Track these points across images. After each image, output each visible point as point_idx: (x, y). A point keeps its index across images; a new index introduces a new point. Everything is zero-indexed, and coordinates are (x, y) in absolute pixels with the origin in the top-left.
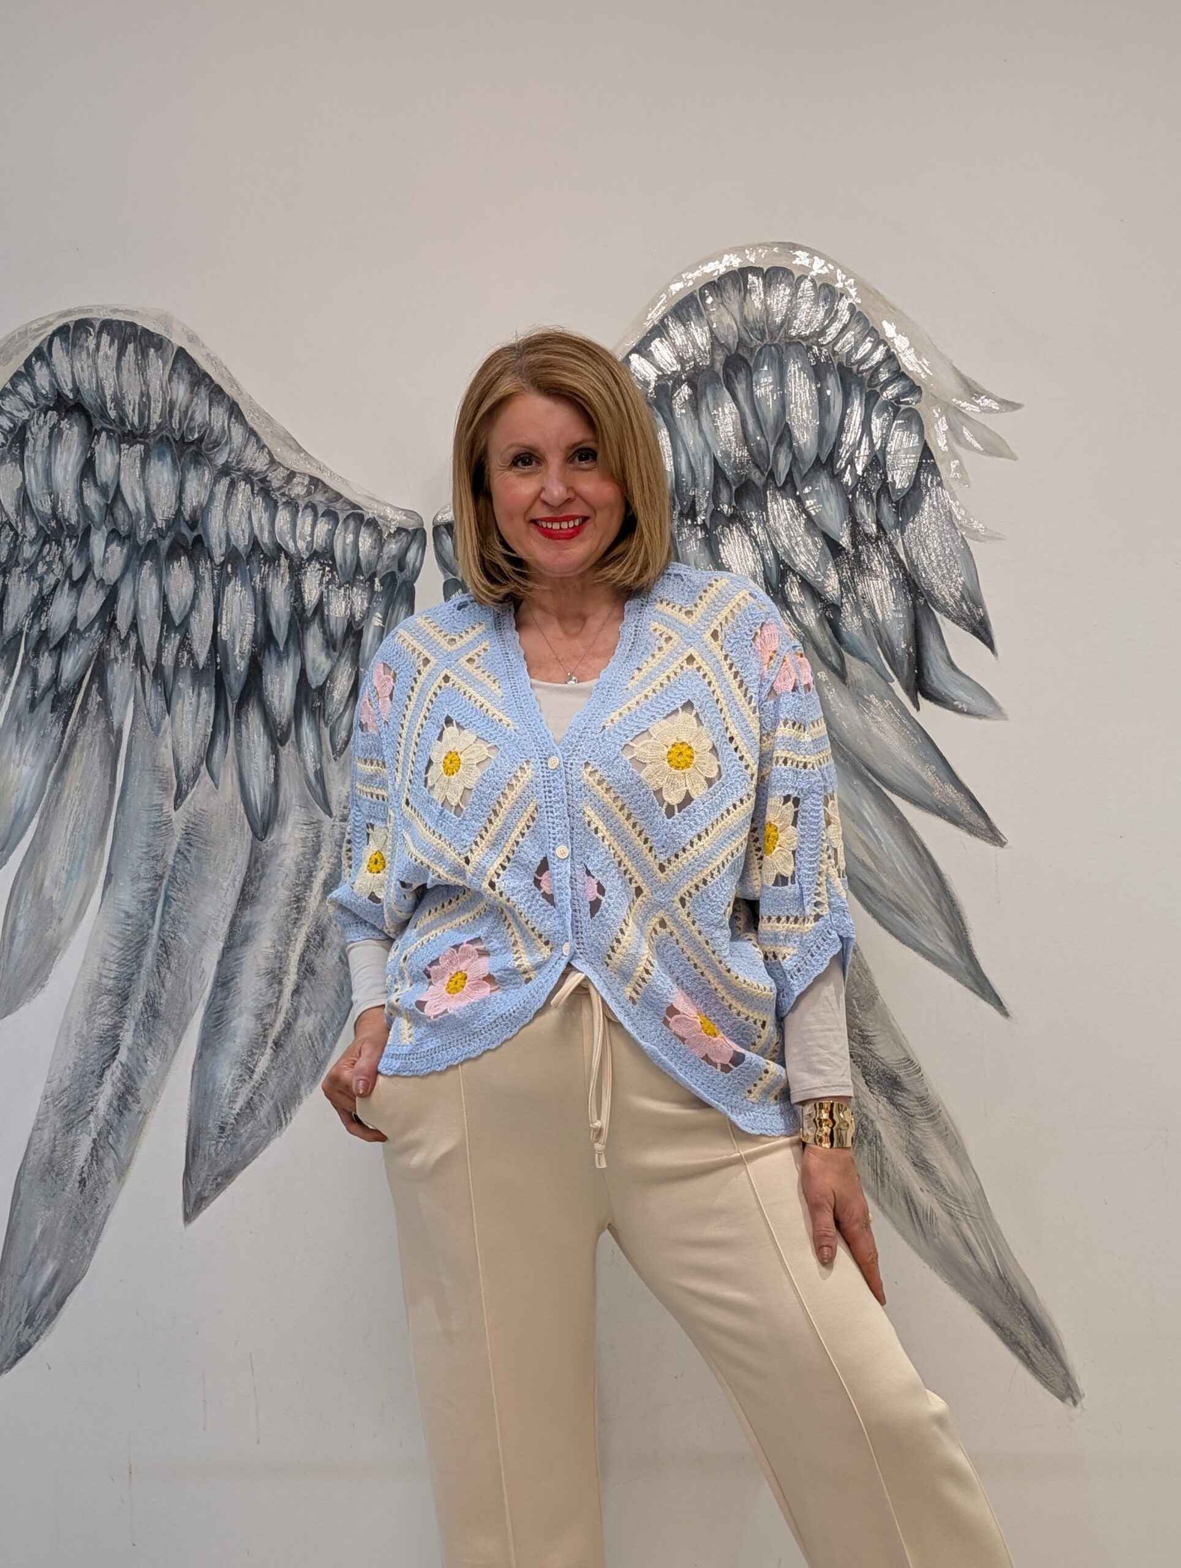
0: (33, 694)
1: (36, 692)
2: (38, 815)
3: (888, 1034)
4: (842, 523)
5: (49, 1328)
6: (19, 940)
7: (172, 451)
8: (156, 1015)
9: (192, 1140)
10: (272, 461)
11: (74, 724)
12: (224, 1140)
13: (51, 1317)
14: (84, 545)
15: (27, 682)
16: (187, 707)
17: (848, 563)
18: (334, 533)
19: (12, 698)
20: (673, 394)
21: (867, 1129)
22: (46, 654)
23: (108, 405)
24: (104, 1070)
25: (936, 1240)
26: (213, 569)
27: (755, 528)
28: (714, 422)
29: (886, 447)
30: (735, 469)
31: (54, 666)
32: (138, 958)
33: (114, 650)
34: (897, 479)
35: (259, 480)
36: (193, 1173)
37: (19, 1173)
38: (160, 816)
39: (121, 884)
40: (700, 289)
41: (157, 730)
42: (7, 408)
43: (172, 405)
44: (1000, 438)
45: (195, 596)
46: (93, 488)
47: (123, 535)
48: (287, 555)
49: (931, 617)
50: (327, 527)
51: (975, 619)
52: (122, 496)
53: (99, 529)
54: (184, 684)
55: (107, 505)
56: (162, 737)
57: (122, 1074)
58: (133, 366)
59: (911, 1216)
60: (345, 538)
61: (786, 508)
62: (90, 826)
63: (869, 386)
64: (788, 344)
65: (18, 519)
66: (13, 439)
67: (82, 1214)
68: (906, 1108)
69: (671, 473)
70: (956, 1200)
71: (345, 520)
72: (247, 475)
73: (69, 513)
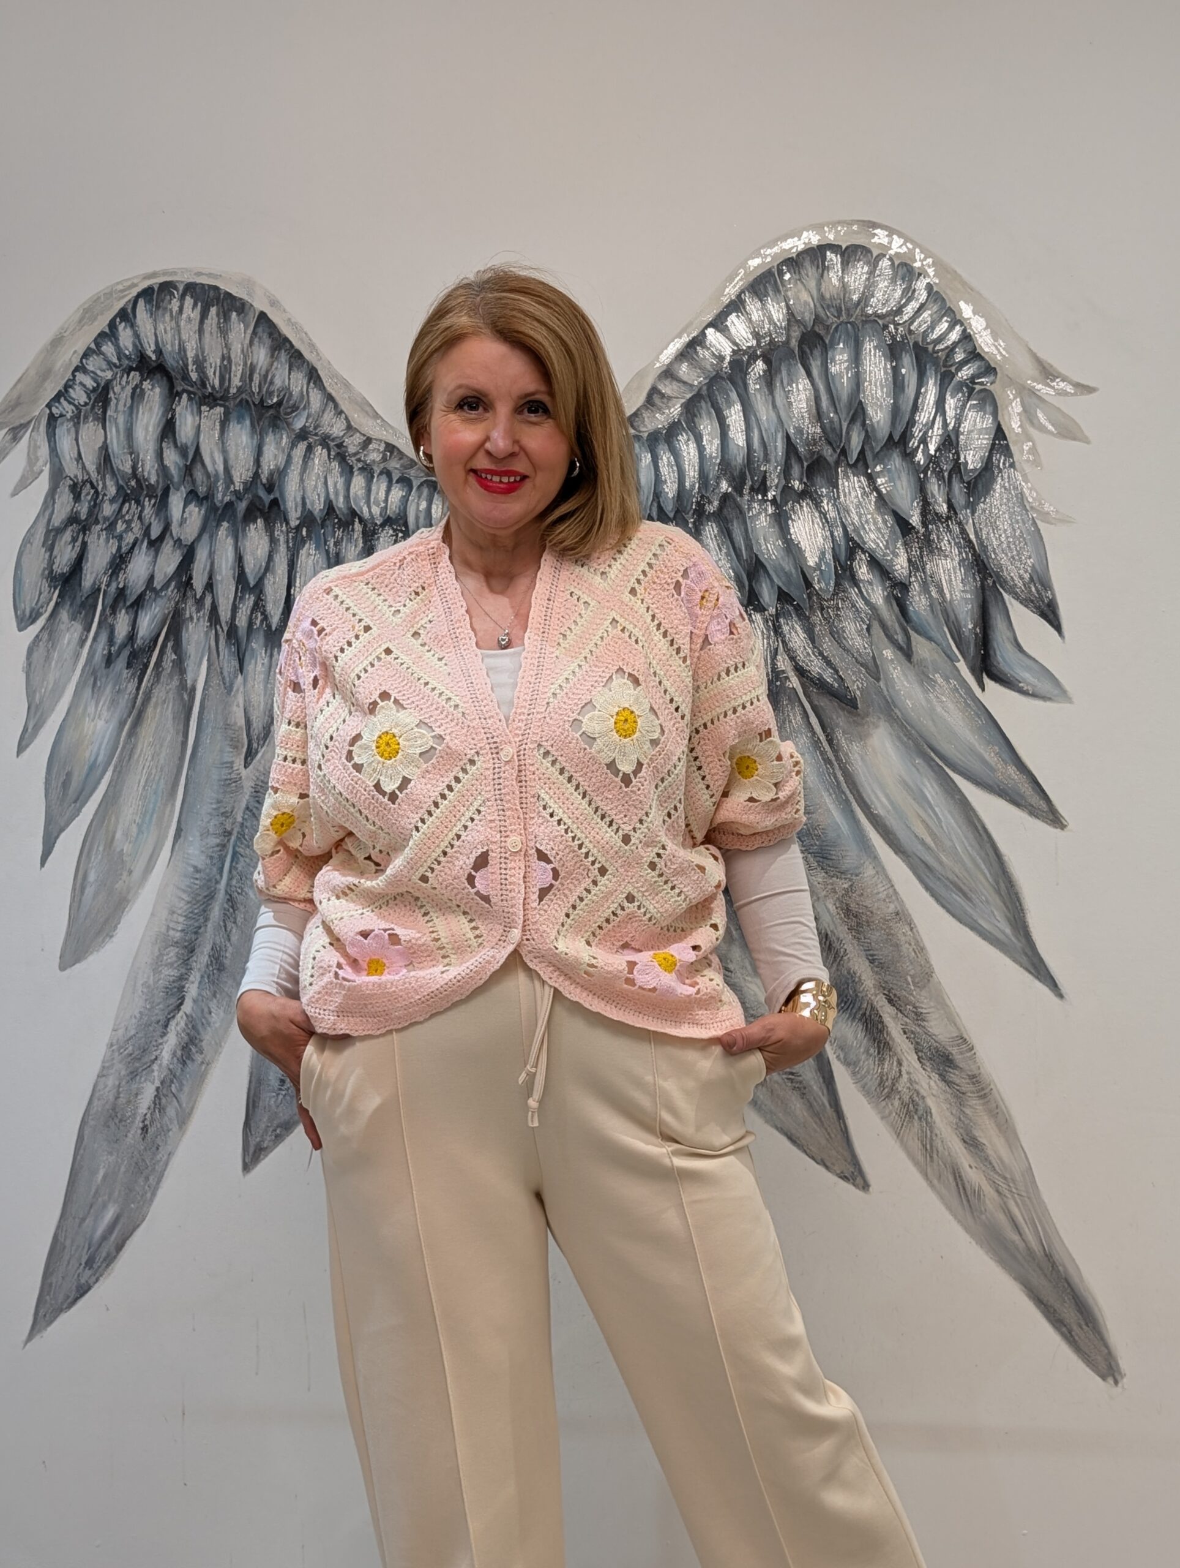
0: (110, 651)
1: (112, 648)
2: (111, 768)
3: (942, 1012)
4: (912, 502)
5: (109, 1270)
6: (89, 891)
7: (251, 414)
8: (221, 968)
9: (252, 1093)
10: (349, 427)
11: (149, 681)
12: (284, 1093)
13: (110, 1259)
14: (162, 504)
15: (103, 638)
16: (259, 668)
17: (918, 543)
18: (408, 500)
19: (88, 654)
20: (747, 369)
21: (917, 1105)
22: (123, 611)
23: (190, 368)
24: (169, 1020)
25: (983, 1217)
26: (288, 532)
27: (825, 505)
28: (788, 398)
29: (959, 426)
30: (808, 445)
31: (131, 623)
32: (205, 912)
33: (190, 609)
34: (970, 459)
35: (336, 445)
36: (252, 1125)
37: (83, 1119)
38: (230, 774)
39: (191, 839)
40: (778, 265)
41: (229, 689)
42: (90, 368)
43: (252, 369)
44: (1073, 420)
45: (270, 558)
46: (173, 449)
47: (201, 496)
48: (361, 520)
49: (999, 597)
50: (401, 493)
51: (1043, 601)
52: (201, 457)
53: (178, 490)
54: (257, 645)
55: (186, 466)
56: (234, 696)
57: (186, 1025)
58: (215, 328)
59: (959, 1193)
60: (418, 505)
61: (857, 486)
62: (162, 781)
63: (945, 366)
64: (864, 322)
65: (99, 478)
66: (96, 398)
67: (143, 1160)
68: (958, 1085)
69: (743, 447)
70: (1005, 1178)
71: (419, 487)
72: (324, 440)
73: (149, 473)
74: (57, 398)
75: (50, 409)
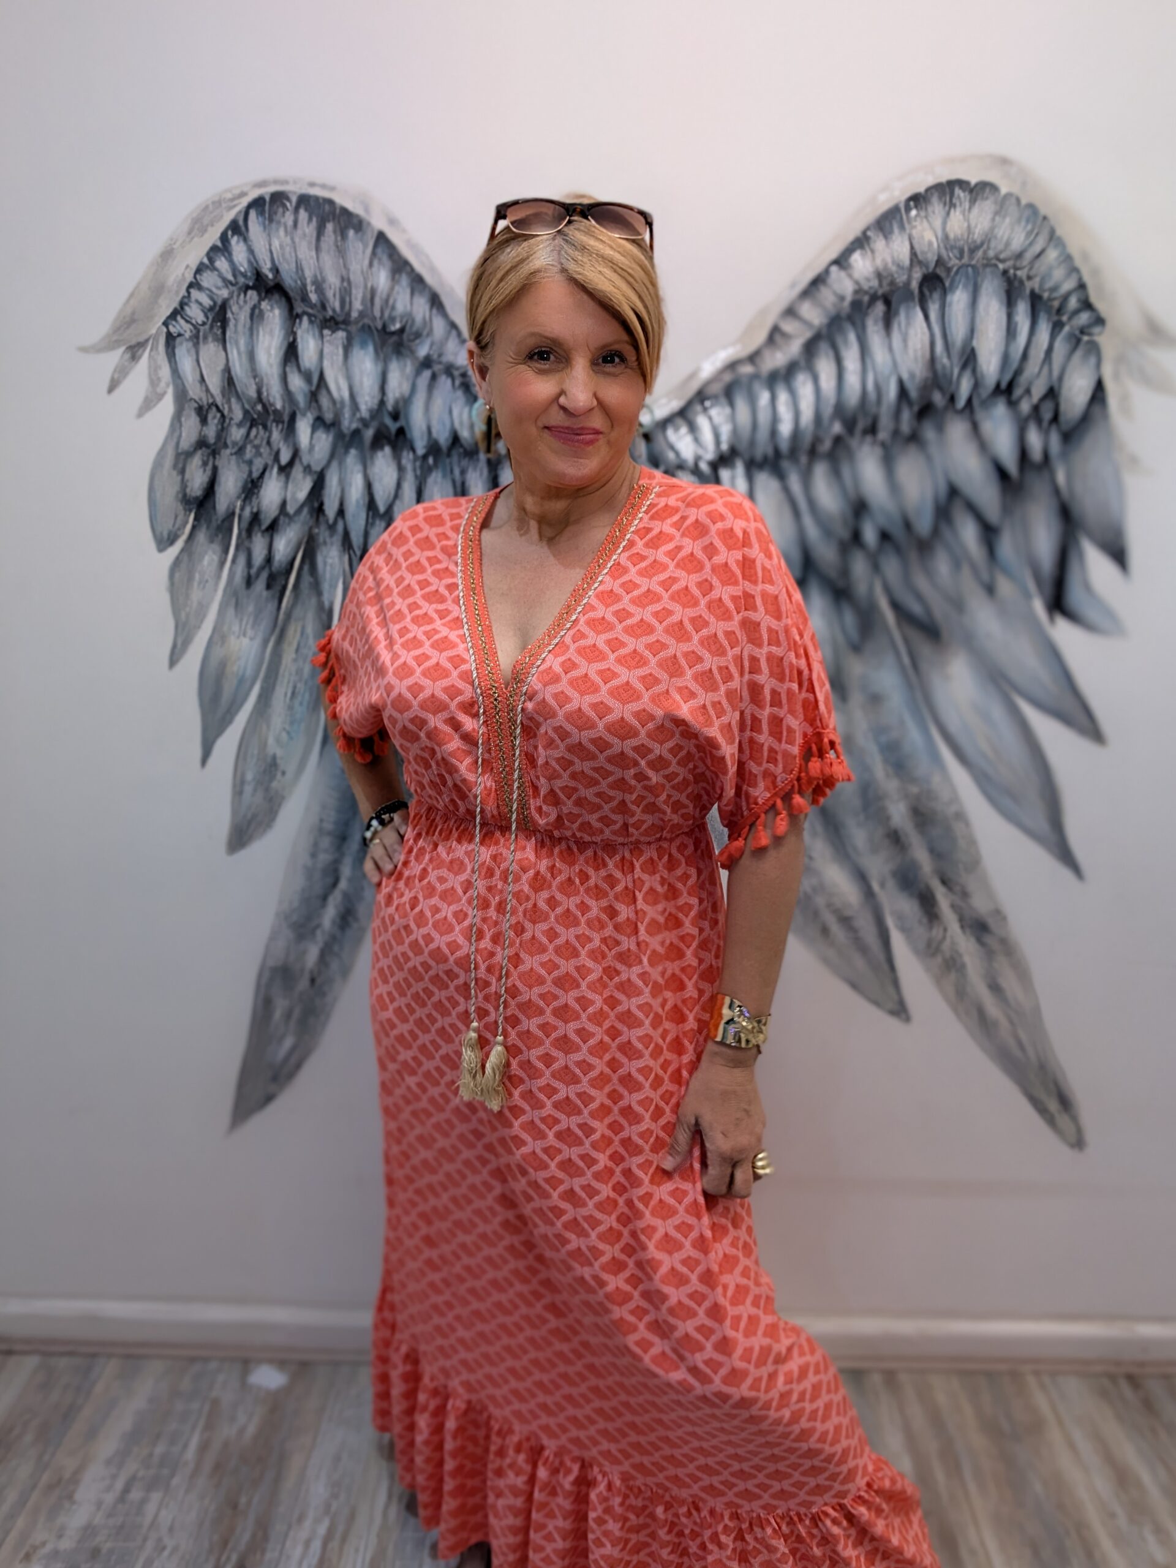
0: (249, 573)
1: (252, 571)
2: (259, 679)
3: (985, 891)
4: (1011, 451)
6: (248, 789)
7: (374, 340)
11: (289, 601)
13: (292, 1075)
14: (290, 429)
15: (242, 561)
19: (228, 574)
20: (867, 311)
21: (956, 961)
22: (259, 535)
23: (310, 288)
24: (327, 895)
25: (997, 1040)
26: (415, 461)
28: (904, 340)
29: (1063, 377)
30: (918, 389)
31: (267, 547)
33: (322, 533)
34: (1069, 410)
35: (460, 375)
40: (906, 201)
42: (205, 284)
43: (373, 292)
45: (398, 487)
46: (297, 373)
47: (328, 423)
49: (1078, 541)
51: (1117, 547)
52: (326, 383)
53: (304, 415)
55: (311, 391)
57: (343, 899)
58: (333, 248)
61: (961, 431)
62: (307, 694)
63: (1057, 314)
65: (224, 401)
66: (213, 318)
67: (313, 1003)
70: (1018, 1012)
72: (448, 369)
73: (274, 398)
74: (174, 315)
75: (167, 327)
